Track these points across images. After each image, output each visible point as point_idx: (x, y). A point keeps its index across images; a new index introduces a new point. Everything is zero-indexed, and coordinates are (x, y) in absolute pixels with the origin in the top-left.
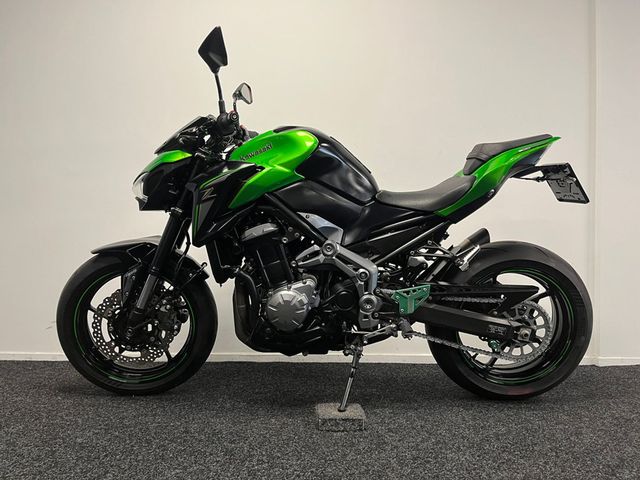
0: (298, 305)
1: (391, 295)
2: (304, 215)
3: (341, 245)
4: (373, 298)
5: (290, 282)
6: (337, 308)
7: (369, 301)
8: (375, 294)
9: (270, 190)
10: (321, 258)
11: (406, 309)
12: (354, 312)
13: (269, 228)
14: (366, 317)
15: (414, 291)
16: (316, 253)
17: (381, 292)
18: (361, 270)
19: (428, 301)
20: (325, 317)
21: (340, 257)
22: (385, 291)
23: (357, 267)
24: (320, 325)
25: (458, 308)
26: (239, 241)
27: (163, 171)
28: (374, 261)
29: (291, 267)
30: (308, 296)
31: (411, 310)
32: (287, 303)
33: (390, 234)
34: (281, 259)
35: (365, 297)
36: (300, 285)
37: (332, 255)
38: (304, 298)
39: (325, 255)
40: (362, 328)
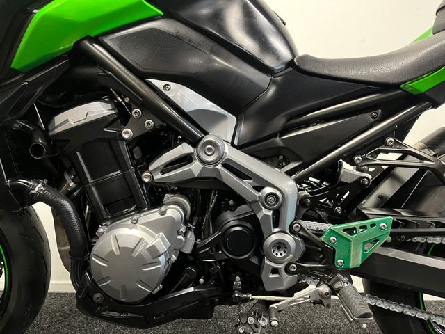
0: (147, 256)
1: (320, 233)
2: (159, 84)
3: (232, 144)
4: (289, 239)
5: (140, 210)
6: (223, 254)
7: (280, 245)
8: (292, 231)
9: (93, 34)
11: (347, 260)
12: (255, 260)
13: (98, 110)
14: (275, 271)
15: (364, 227)
16: (187, 159)
17: (302, 228)
18: (268, 190)
19: (386, 245)
20: (203, 270)
21: (229, 166)
22: (307, 224)
23: (260, 184)
24: (196, 284)
25: (425, 253)
26: (45, 134)
28: (290, 173)
29: (141, 182)
30: (170, 236)
31: (356, 261)
32: (127, 252)
33: (319, 127)
34: (121, 165)
35: (274, 238)
36: (154, 215)
37: (215, 163)
38: (159, 241)
39: (202, 161)
40: (268, 289)
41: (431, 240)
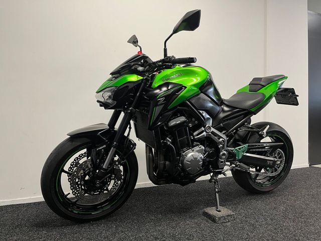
1: (232, 150)
2: (201, 112)
3: (212, 127)
4: (225, 152)
6: (209, 159)
7: (224, 154)
8: (226, 150)
10: (204, 133)
11: (238, 157)
12: (216, 160)
13: (183, 119)
14: (222, 162)
15: (242, 148)
16: (202, 132)
18: (221, 139)
21: (212, 133)
22: (230, 149)
23: (220, 137)
27: (128, 86)
28: (224, 134)
29: (191, 139)
31: (240, 157)
32: (195, 159)
34: (187, 135)
35: (222, 152)
36: (198, 149)
37: (209, 132)
38: (202, 156)
39: (206, 132)
40: (220, 168)
41: (258, 150)
